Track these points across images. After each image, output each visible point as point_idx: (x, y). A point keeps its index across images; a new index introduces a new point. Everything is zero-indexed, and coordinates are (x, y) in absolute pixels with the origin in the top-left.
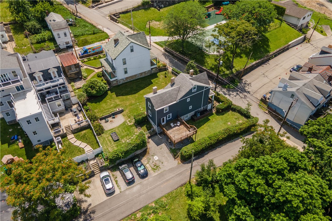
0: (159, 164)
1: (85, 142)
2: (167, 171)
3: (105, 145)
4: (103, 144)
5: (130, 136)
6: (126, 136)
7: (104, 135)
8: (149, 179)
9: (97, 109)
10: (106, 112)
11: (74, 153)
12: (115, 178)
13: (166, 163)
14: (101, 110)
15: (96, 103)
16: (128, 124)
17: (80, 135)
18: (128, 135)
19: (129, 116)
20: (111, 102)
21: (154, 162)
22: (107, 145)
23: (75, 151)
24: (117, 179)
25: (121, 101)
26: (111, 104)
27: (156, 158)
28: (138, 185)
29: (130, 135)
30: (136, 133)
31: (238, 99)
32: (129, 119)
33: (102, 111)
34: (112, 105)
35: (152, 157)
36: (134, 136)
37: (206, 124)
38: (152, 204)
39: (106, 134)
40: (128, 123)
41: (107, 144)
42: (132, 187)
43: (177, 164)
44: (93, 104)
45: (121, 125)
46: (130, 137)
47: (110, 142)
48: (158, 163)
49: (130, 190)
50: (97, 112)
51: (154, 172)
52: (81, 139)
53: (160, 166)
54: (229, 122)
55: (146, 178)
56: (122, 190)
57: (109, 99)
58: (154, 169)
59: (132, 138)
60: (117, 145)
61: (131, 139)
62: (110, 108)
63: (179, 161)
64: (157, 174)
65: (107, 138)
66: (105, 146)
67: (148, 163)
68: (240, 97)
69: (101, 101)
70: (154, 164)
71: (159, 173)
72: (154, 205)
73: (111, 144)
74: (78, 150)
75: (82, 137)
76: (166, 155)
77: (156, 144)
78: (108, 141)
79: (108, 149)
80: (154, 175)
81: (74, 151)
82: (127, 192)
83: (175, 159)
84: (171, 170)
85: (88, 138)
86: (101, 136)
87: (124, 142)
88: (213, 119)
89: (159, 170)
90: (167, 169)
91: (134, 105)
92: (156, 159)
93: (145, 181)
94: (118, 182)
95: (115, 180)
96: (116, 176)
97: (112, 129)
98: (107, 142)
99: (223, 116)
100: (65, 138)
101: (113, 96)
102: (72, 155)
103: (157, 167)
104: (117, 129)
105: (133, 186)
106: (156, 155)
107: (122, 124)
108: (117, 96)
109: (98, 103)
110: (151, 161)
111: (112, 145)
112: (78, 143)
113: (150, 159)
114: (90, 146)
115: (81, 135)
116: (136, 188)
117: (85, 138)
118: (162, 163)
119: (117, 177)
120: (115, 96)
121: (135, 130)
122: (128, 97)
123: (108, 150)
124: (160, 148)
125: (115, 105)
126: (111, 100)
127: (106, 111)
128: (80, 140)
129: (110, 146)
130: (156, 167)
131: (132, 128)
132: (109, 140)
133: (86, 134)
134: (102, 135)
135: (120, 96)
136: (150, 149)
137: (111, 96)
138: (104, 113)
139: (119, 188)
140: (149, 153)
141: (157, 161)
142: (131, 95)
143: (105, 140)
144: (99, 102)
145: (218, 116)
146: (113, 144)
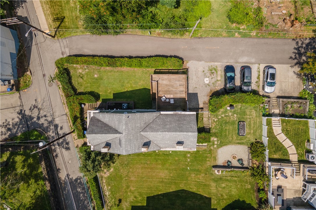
0: (207, 71)
1: (278, 140)
2: (204, 61)
3: (258, 123)
4: (258, 126)
5: (225, 120)
6: (229, 122)
7: (252, 140)
8: (226, 61)
9: (246, 190)
10: (236, 177)
11: (295, 132)
12: (258, 82)
13: (199, 70)
14: (241, 185)
15: (244, 202)
16: (218, 141)
17: (282, 154)
18: (226, 123)
19: (209, 153)
20: (221, 193)
21: (211, 77)
22: (256, 122)
23: (293, 133)
24: (257, 80)
25: (209, 186)
26: (224, 188)
27: (207, 81)
28: (239, 62)
29: (224, 122)
30: (215, 120)
31: (46, 110)
32: (212, 148)
33: (240, 181)
34: (223, 185)
35: (210, 84)
36: (220, 117)
37: (123, 91)
38: (238, 36)
39: (249, 141)
40: (216, 143)
41: (254, 123)
42: (247, 63)
43: (190, 62)
44: (248, 202)
45: (226, 145)
46: (225, 118)
47: (250, 125)
48: (208, 74)
49: (250, 61)
50: (247, 183)
51: (217, 67)
52: (281, 148)
53: (208, 69)
54: (95, 78)
55: (228, 64)
56: (257, 65)
57: (223, 199)
58: (215, 70)
59: (223, 116)
60: (245, 115)
61: (226, 115)
62: (228, 180)
63: (186, 64)
64: (216, 63)
65: (250, 133)
66: (258, 121)
67: (217, 80)
68: (39, 112)
69: (236, 201)
70: (213, 76)
71: (213, 63)
72: (236, 34)
73: (250, 122)
74: (289, 134)
75: (280, 151)
76: (194, 78)
77: (198, 97)
78: (252, 127)
79: (256, 117)
80: (219, 63)
81: (294, 135)
82: (253, 60)
83: (187, 69)
84: (199, 59)
85: (273, 144)
86: (256, 140)
87: (235, 115)
88: (110, 93)
89: (211, 66)
90: (203, 62)
91: (195, 170)
92: (207, 79)
93: (231, 63)
94: (257, 75)
95: (259, 80)
96: (256, 84)
97: (239, 143)
98: (254, 127)
99: (93, 91)
100: (301, 159)
101: (216, 202)
102: (298, 131)
103: (211, 70)
104: (234, 141)
105: (245, 63)
106: (205, 84)
107: (224, 145)
108: (210, 199)
109: (241, 200)
110: (213, 80)
111: (249, 118)
112: (287, 143)
113: (213, 83)
114: (273, 133)
115: (280, 153)
116: (244, 60)
117: (276, 146)
118: (204, 71)
119: (256, 82)
120: (212, 201)
121: (214, 126)
122: (194, 190)
123: (256, 115)
124: (196, 89)
125: (219, 184)
126: (222, 195)
127: (236, 179)
128: (283, 146)
129: (253, 118)
130: (213, 71)
131: (216, 131)
132: (250, 128)
133: (274, 152)
134: (254, 141)
135: (205, 197)
136: (208, 95)
137: (218, 203)
138: (238, 177)
139: (259, 69)
140: (211, 91)
141: (208, 77)
142: (191, 190)
143: (254, 131)
144: (239, 200)
145: (100, 93)
146: (248, 120)
